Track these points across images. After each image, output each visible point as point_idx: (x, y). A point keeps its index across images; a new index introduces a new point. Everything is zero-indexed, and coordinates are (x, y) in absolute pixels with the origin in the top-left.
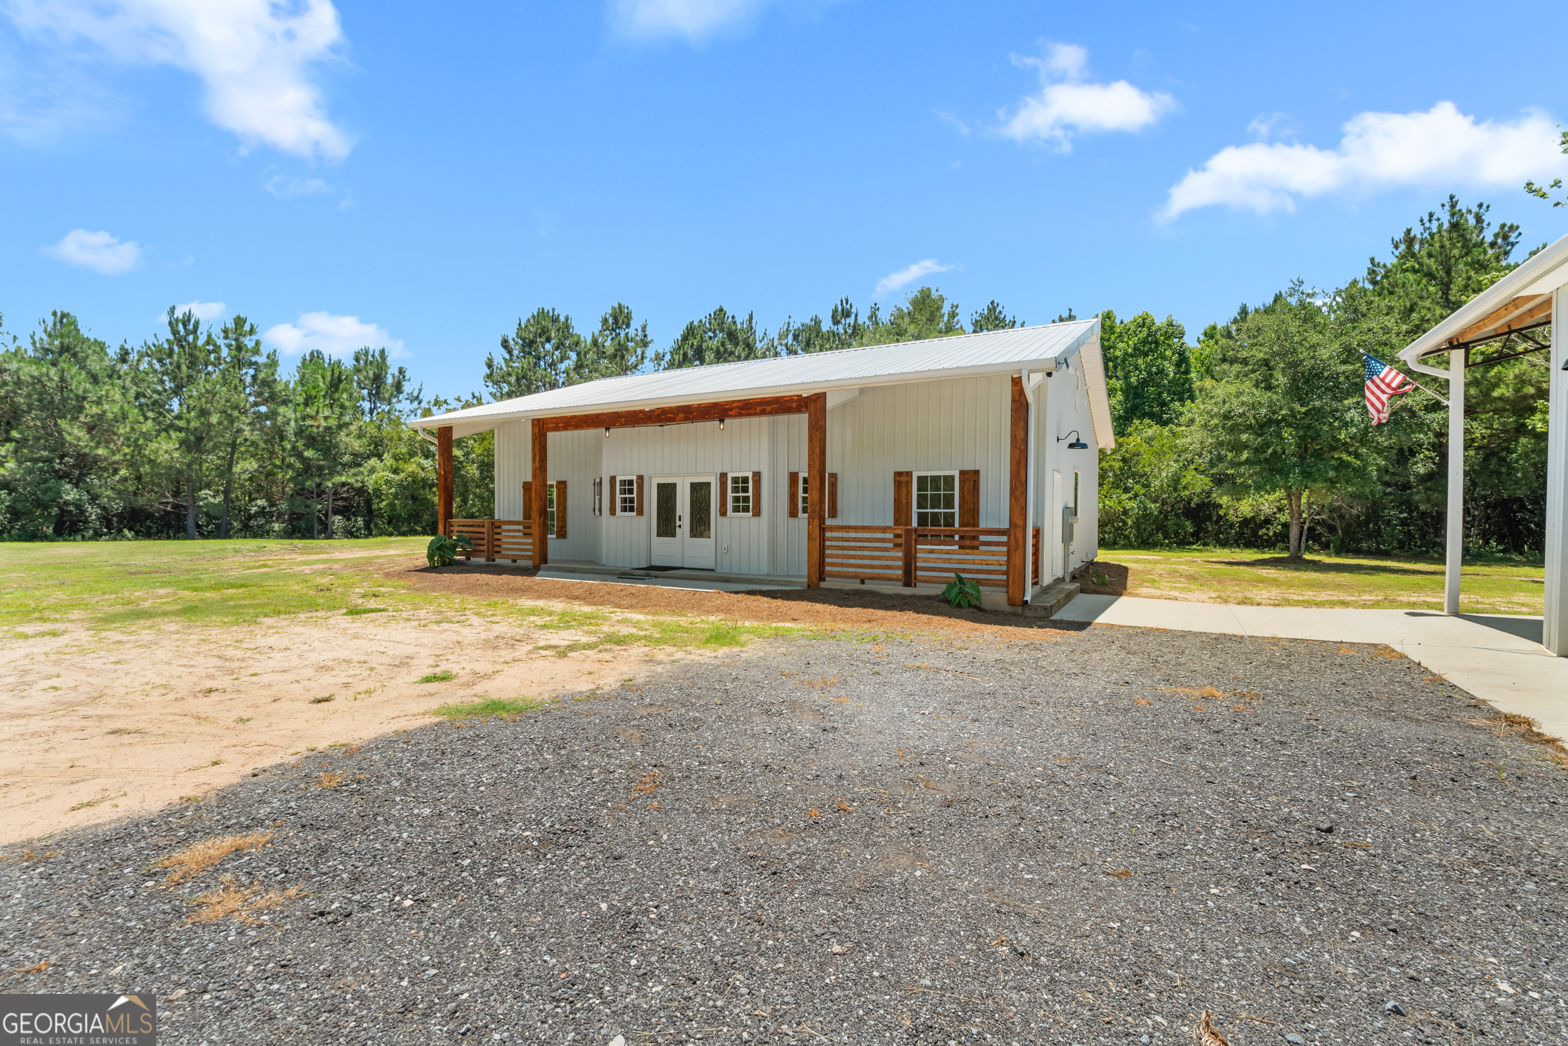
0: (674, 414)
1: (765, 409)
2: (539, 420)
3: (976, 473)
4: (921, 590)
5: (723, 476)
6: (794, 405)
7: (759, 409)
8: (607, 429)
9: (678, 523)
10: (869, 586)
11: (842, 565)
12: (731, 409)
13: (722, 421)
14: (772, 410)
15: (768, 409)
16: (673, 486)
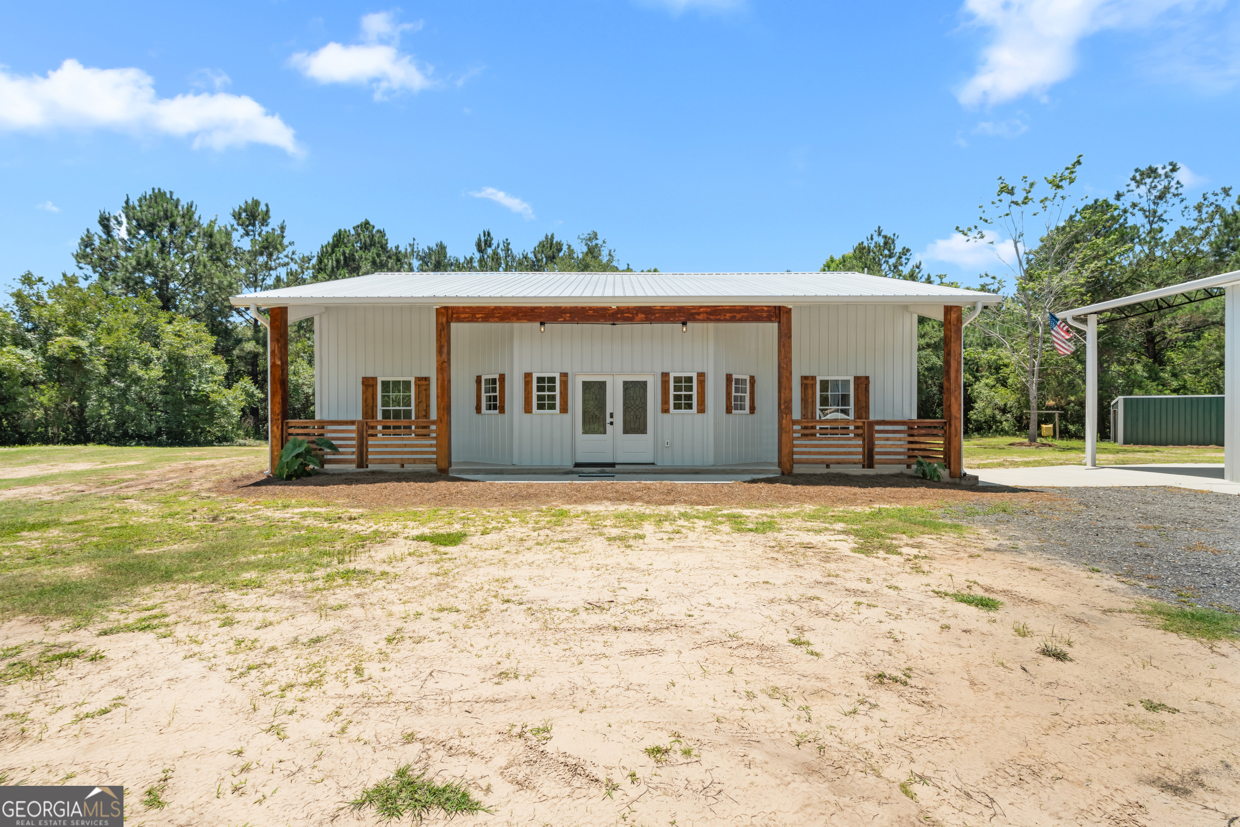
0: (632, 314)
1: (735, 317)
2: (446, 308)
3: (867, 378)
4: (878, 470)
5: (665, 376)
6: (765, 315)
7: (728, 315)
8: (542, 324)
9: (608, 420)
10: (834, 469)
11: (809, 453)
12: (699, 314)
13: (684, 324)
14: (742, 317)
15: (738, 316)
16: (602, 385)
